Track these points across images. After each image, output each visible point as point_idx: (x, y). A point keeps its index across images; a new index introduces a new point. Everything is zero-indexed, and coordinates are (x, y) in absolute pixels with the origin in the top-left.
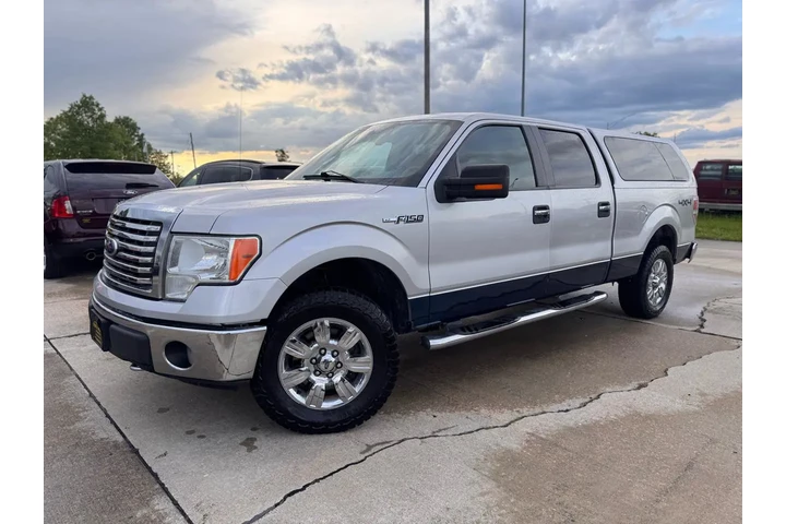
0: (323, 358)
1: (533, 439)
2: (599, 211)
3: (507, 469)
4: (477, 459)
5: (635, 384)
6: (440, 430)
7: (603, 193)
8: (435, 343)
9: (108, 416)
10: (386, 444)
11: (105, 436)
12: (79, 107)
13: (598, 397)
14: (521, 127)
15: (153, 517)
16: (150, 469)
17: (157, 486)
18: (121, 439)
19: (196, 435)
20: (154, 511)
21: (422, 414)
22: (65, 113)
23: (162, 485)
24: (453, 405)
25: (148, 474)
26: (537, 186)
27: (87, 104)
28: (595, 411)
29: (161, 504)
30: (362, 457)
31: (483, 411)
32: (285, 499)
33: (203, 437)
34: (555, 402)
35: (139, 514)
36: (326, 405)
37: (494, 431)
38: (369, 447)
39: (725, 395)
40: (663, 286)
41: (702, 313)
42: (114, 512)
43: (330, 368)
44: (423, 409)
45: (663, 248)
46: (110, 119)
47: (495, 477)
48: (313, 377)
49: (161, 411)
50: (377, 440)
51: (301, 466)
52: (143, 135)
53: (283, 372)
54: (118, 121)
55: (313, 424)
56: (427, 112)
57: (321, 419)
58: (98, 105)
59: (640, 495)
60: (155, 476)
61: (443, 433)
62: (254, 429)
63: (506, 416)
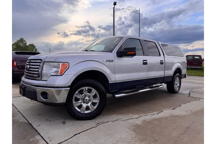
0: (86, 98)
1: (144, 121)
2: (161, 63)
3: (137, 129)
4: (129, 126)
5: (172, 108)
6: (118, 119)
7: (161, 58)
8: (116, 96)
9: (23, 116)
10: (103, 123)
11: (22, 121)
12: (19, 41)
13: (162, 111)
14: (139, 39)
15: (35, 140)
16: (35, 129)
17: (37, 133)
18: (27, 121)
19: (48, 121)
20: (35, 139)
21: (113, 116)
22: (15, 43)
23: (38, 133)
24: (122, 114)
25: (34, 130)
26: (144, 55)
27: (22, 40)
28: (161, 115)
29: (38, 137)
30: (96, 126)
31: (130, 115)
32: (74, 136)
33: (51, 121)
34: (150, 113)
35: (31, 140)
36: (86, 112)
37: (133, 120)
38: (98, 124)
39: (197, 111)
40: (178, 85)
41: (189, 92)
42: (24, 139)
43: (87, 101)
44: (113, 114)
45: (178, 74)
46: (28, 44)
47: (134, 130)
48: (82, 104)
49: (39, 115)
50: (101, 122)
51: (78, 128)
52: (36, 49)
53: (74, 102)
54: (30, 45)
55: (82, 117)
56: (114, 35)
57: (84, 116)
58: (25, 41)
59: (175, 135)
60: (36, 130)
61: (119, 120)
62: (65, 119)
63: (137, 116)
